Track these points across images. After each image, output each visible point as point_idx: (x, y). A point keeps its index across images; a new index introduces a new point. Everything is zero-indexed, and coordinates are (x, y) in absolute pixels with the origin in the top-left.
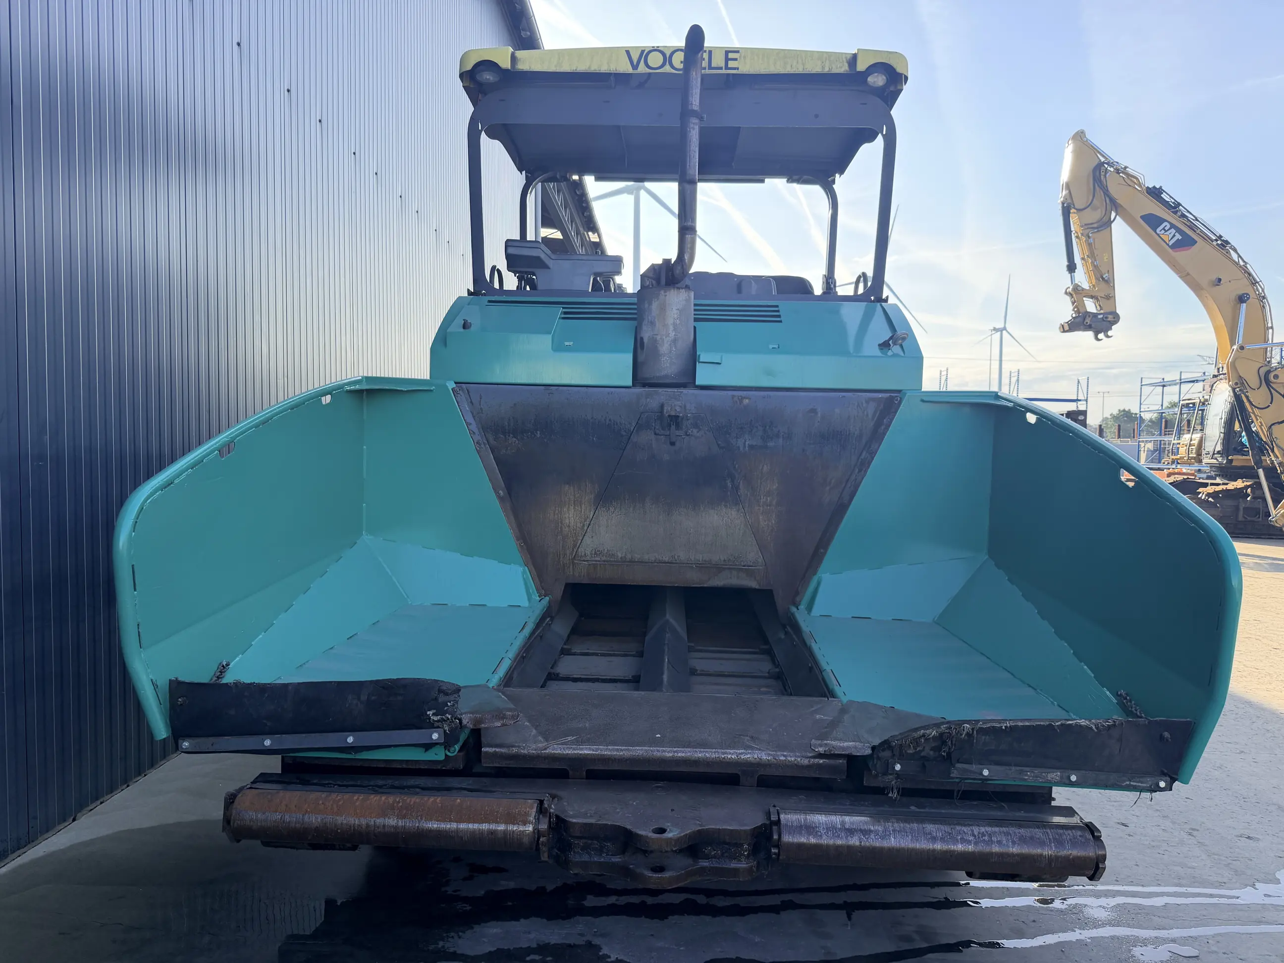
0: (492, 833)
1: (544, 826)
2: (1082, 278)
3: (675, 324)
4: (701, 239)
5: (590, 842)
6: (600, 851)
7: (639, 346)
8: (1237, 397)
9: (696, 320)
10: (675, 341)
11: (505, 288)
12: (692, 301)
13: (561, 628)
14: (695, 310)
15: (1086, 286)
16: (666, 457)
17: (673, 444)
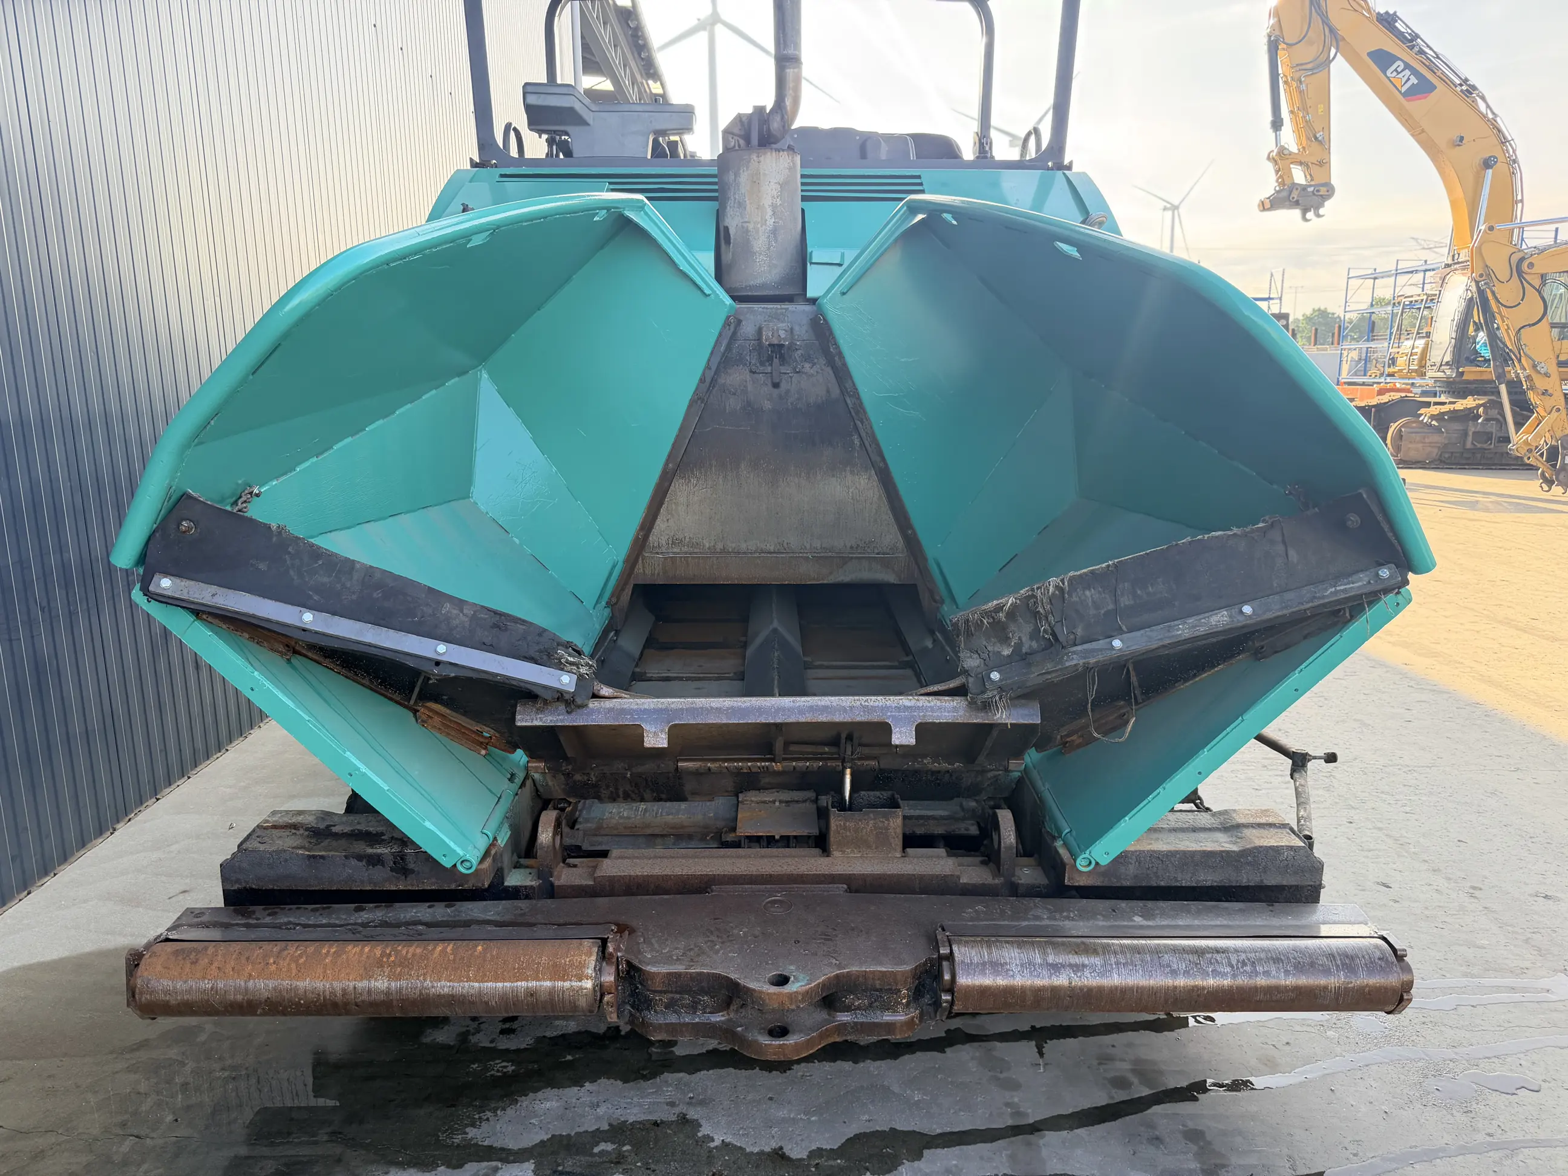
0: (532, 993)
1: (609, 978)
2: (1289, 138)
3: (774, 206)
4: (807, 80)
5: (678, 996)
6: (693, 1008)
7: (722, 237)
8: (1481, 292)
9: (804, 199)
10: (774, 232)
11: (528, 155)
12: (799, 171)
13: (631, 643)
14: (803, 184)
15: (1294, 148)
16: (767, 405)
17: (776, 385)
